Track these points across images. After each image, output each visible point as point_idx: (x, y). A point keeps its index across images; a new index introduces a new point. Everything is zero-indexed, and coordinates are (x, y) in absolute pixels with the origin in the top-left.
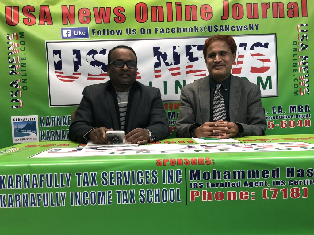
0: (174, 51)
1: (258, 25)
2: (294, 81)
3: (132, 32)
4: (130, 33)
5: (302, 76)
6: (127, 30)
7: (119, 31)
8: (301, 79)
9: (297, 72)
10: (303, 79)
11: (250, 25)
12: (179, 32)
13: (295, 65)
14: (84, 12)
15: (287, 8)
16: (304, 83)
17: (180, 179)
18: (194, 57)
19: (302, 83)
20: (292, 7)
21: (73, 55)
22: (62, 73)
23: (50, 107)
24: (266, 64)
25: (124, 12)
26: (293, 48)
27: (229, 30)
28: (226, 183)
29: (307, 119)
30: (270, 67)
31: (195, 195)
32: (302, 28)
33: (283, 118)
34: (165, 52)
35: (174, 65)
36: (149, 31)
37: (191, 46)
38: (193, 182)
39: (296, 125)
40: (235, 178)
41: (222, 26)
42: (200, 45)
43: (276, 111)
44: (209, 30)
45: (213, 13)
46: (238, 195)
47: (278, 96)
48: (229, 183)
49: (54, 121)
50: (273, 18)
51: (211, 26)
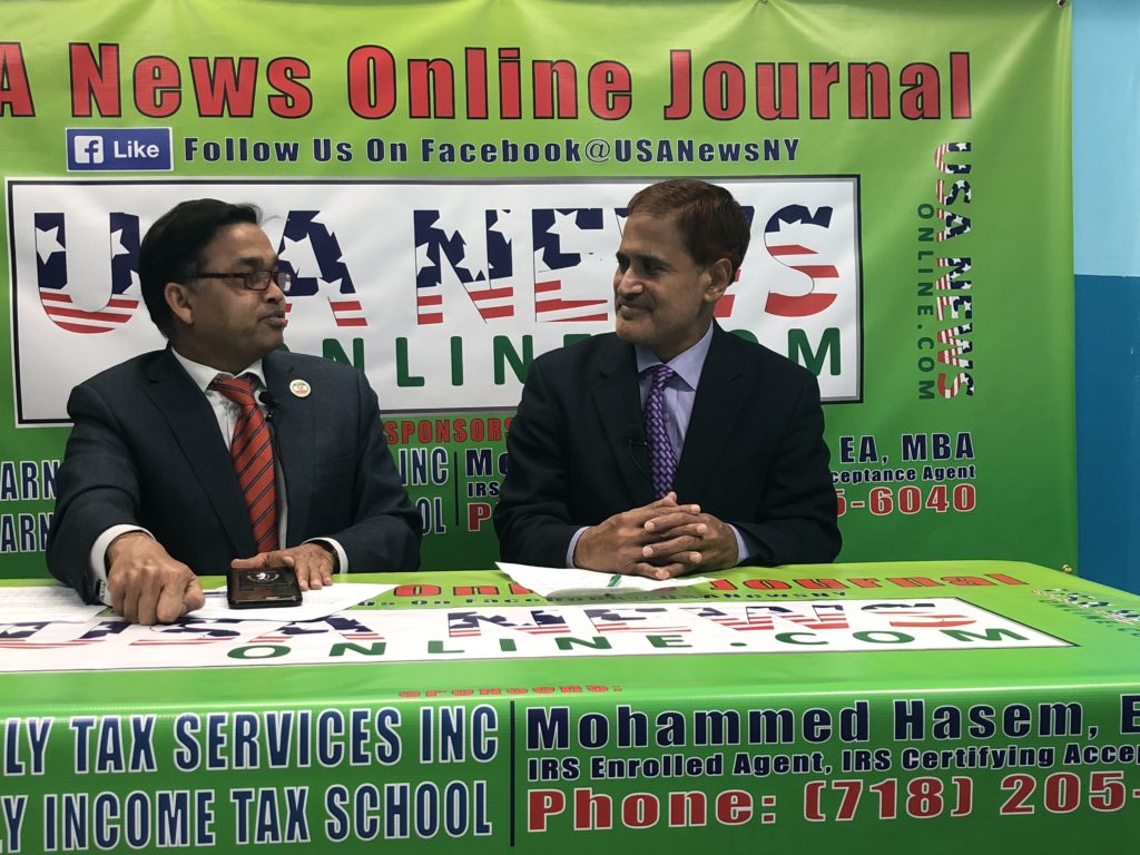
0: (491, 229)
1: (796, 142)
2: (921, 348)
3: (334, 152)
4: (327, 156)
5: (950, 331)
6: (317, 142)
7: (287, 146)
8: (945, 341)
9: (932, 314)
10: (951, 340)
11: (767, 142)
12: (510, 157)
13: (926, 289)
14: (157, 70)
15: (902, 85)
16: (954, 353)
17: (491, 744)
18: (562, 251)
19: (946, 353)
20: (919, 82)
21: (112, 231)
22: (67, 299)
23: (18, 426)
24: (823, 286)
25: (309, 77)
26: (920, 230)
27: (690, 158)
28: (667, 760)
29: (964, 484)
30: (835, 295)
31: (546, 807)
32: (951, 158)
33: (879, 479)
34: (457, 233)
35: (490, 278)
36: (400, 152)
37: (551, 211)
38: (540, 755)
39: (923, 505)
40: (701, 738)
41: (667, 143)
42: (587, 210)
43: (855, 454)
44: (619, 157)
45: (633, 93)
46: (711, 807)
47: (861, 401)
48: (679, 759)
49: (31, 479)
50: (850, 118)
51: (628, 143)
